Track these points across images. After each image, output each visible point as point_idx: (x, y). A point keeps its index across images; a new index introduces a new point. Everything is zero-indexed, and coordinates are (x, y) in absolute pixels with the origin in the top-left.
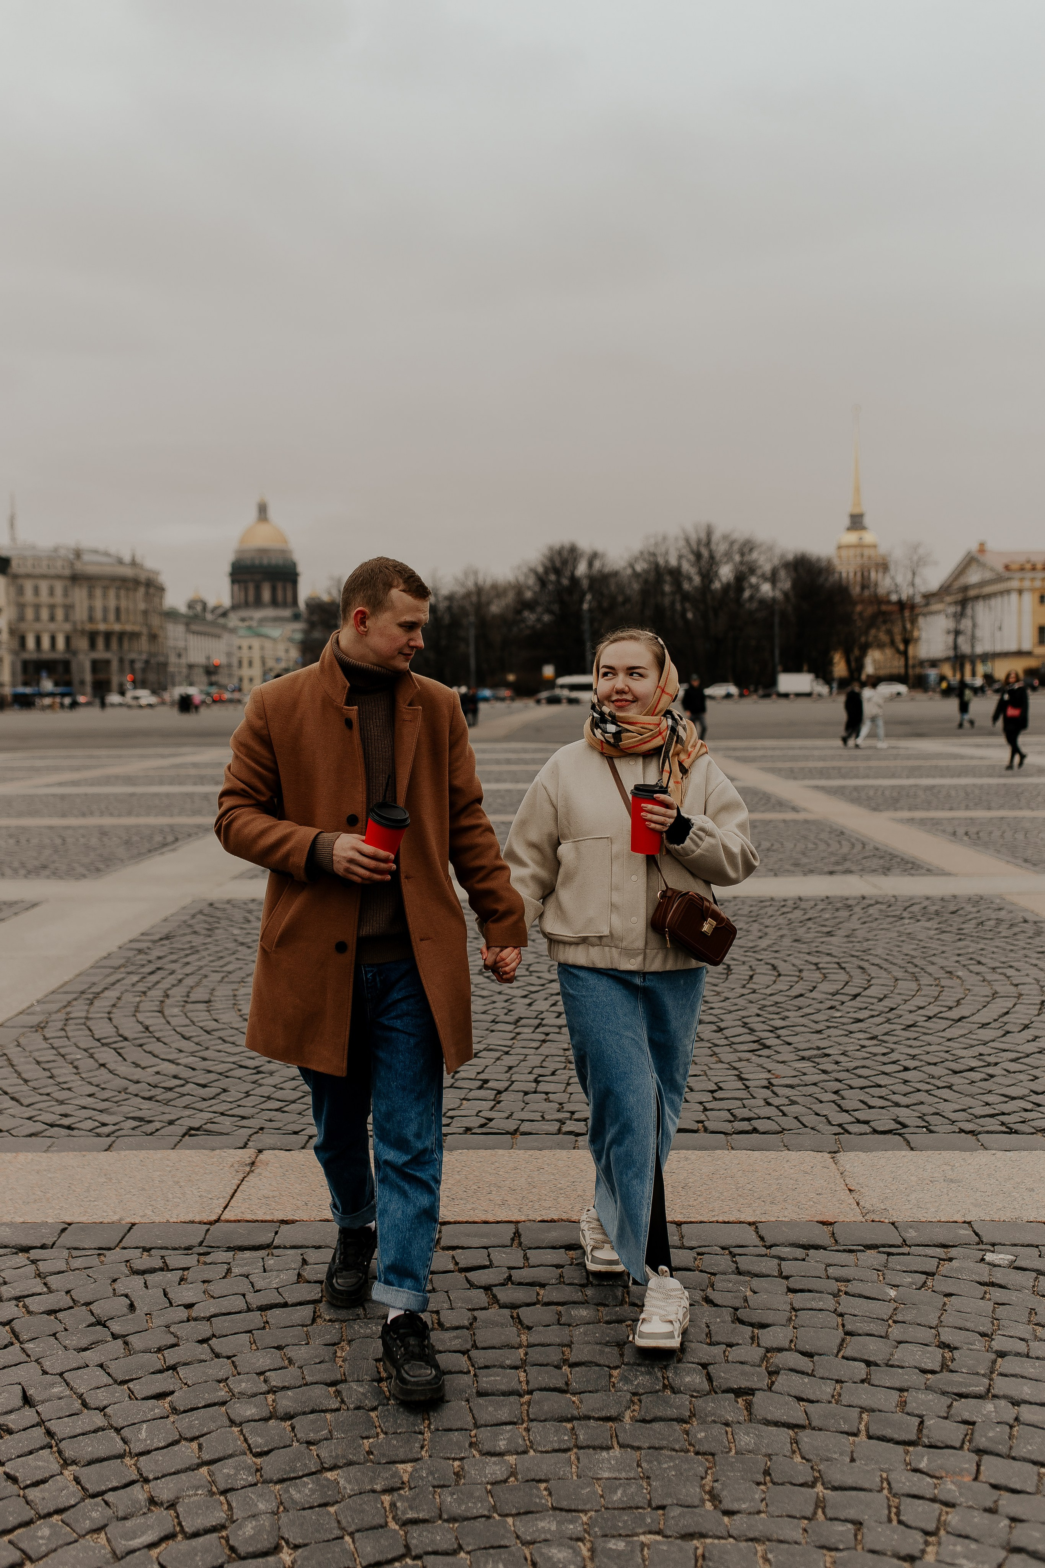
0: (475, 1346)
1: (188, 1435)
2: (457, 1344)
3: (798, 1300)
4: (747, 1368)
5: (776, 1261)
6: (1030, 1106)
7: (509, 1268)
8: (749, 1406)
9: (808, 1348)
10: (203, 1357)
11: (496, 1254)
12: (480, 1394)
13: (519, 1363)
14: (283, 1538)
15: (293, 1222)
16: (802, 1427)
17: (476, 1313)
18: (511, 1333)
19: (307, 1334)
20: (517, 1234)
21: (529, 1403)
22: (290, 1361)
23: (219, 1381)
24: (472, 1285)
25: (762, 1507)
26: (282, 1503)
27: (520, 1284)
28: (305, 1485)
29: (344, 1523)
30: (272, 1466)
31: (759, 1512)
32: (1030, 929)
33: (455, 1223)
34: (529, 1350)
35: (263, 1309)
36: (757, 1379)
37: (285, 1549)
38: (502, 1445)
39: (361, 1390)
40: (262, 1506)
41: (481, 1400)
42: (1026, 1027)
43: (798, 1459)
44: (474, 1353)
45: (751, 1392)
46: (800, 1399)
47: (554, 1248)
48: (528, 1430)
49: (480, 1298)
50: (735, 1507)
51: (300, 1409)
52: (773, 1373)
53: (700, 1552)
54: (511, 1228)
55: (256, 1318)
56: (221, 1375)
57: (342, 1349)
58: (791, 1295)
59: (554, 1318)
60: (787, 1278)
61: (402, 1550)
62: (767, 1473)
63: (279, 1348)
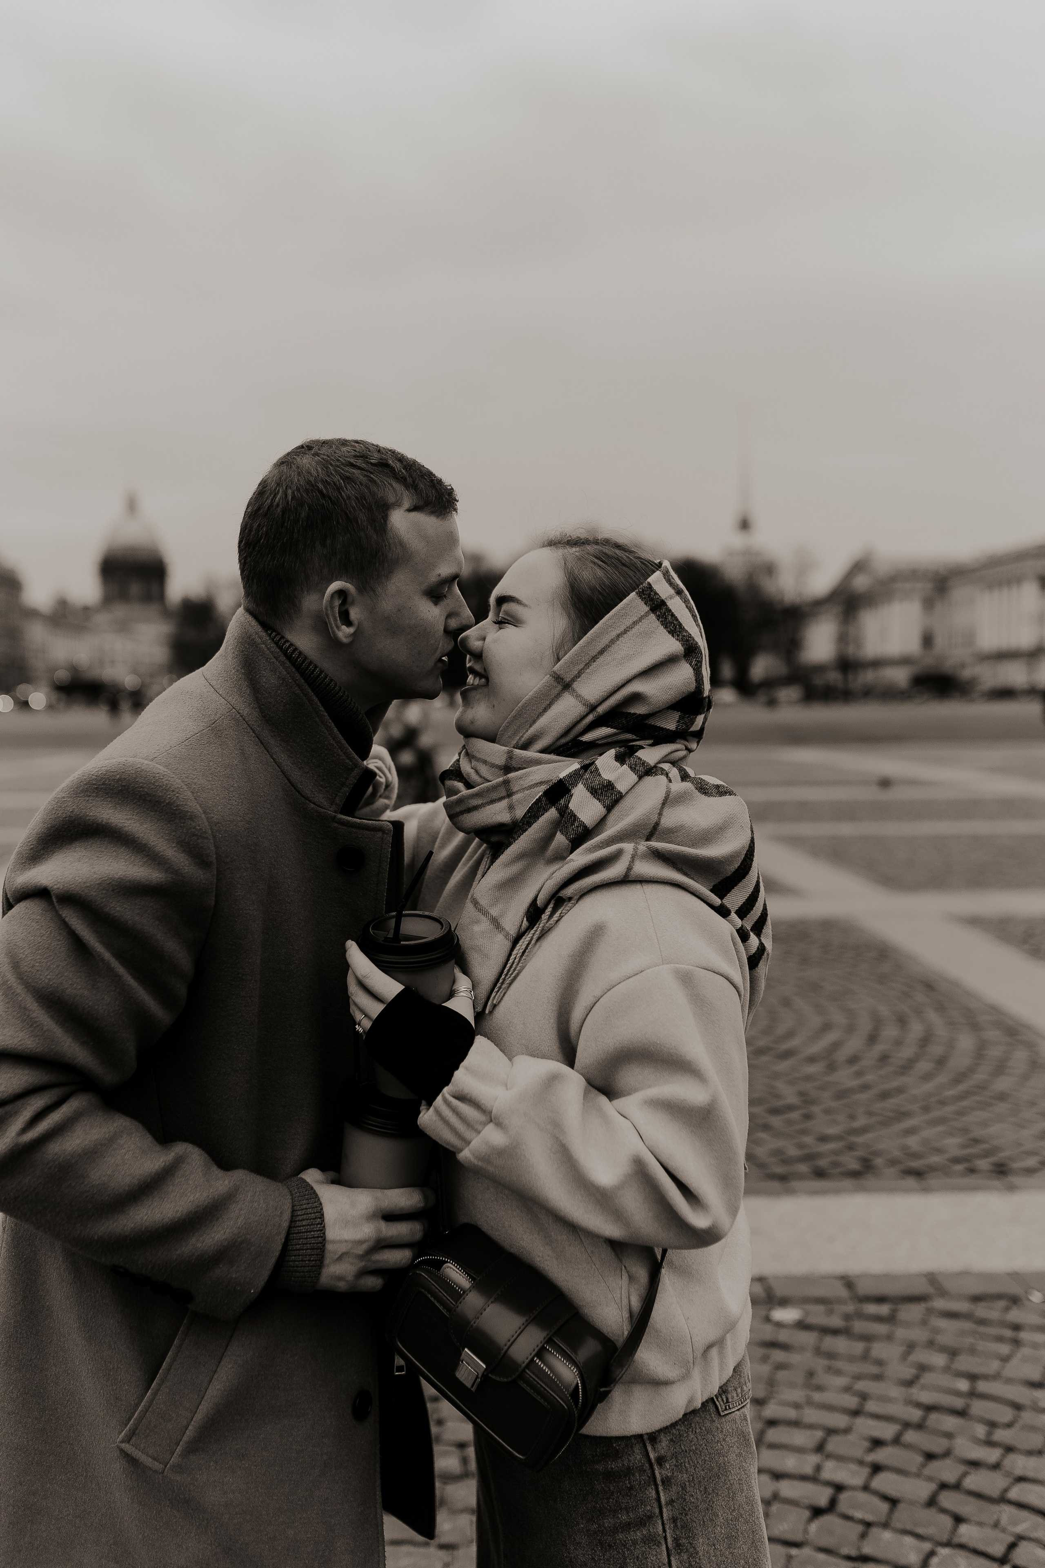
6: (845, 1147)
32: (874, 955)
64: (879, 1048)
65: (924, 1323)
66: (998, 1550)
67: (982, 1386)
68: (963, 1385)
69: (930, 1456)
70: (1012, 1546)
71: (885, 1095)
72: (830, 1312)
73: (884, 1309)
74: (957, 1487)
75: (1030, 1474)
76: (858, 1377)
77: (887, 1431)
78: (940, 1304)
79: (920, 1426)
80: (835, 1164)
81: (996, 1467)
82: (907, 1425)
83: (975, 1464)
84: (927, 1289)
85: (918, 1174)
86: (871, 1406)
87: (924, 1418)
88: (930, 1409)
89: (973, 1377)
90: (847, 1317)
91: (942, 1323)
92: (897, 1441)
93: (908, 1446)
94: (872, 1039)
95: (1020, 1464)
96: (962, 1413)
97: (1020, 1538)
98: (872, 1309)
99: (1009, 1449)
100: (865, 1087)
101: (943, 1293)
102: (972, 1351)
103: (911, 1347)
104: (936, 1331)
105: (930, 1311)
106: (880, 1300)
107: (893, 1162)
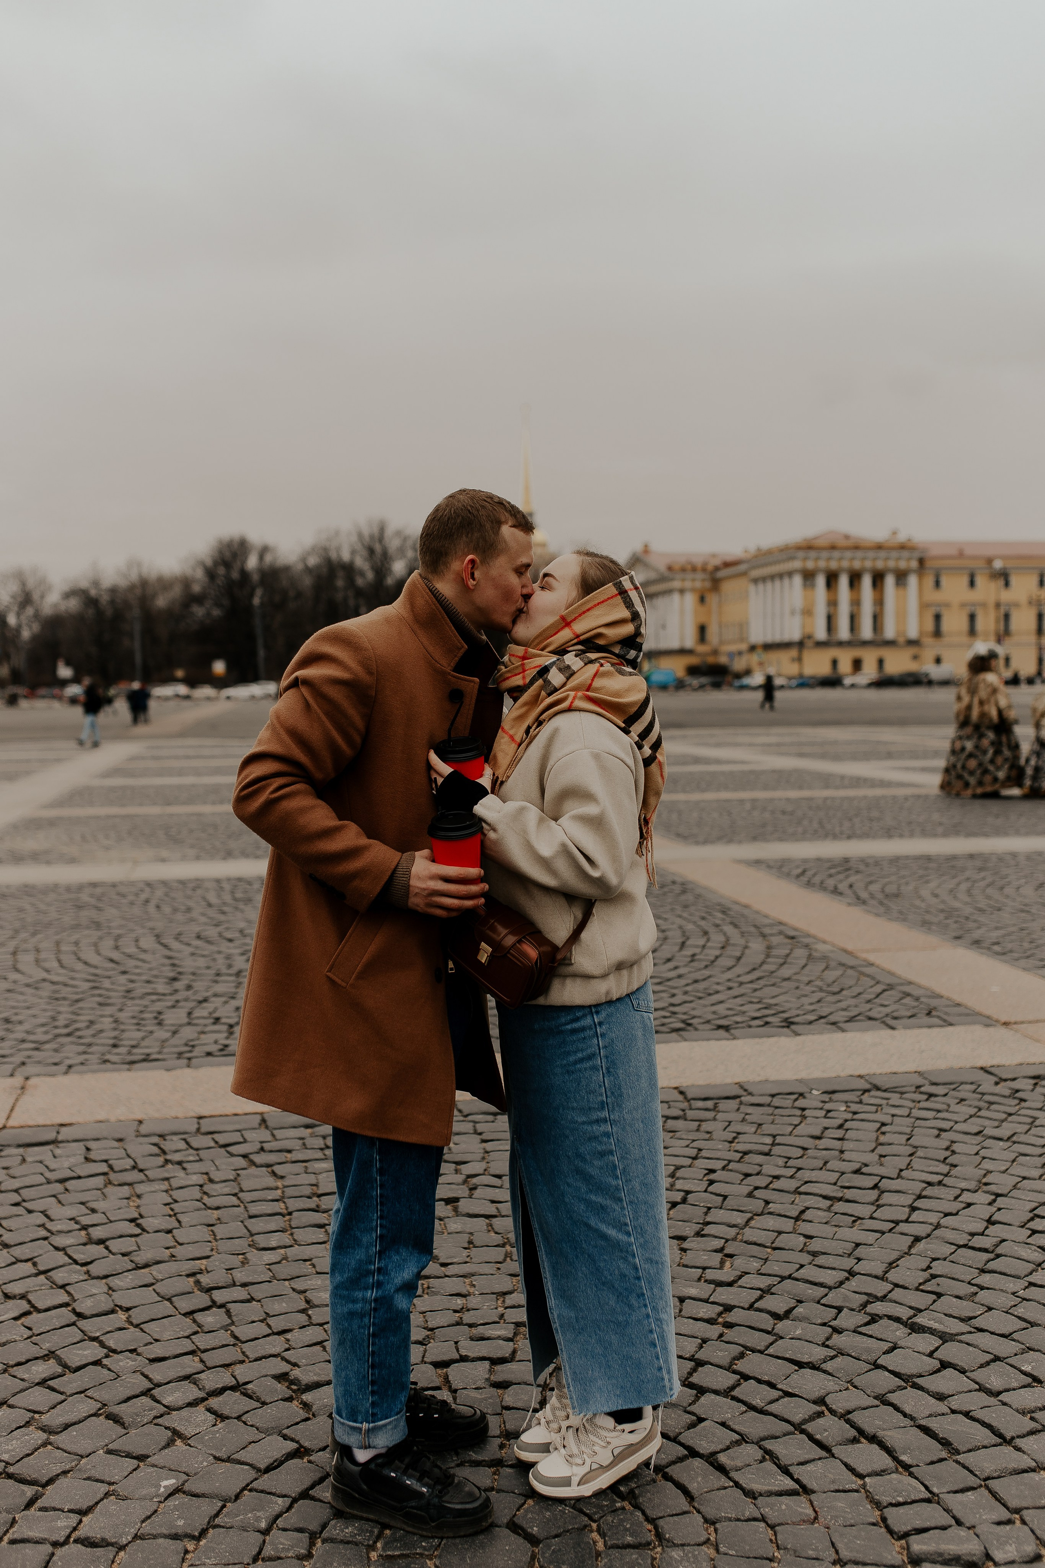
0: (242, 1191)
1: (23, 1258)
2: (227, 1190)
3: (489, 1146)
4: (453, 1186)
5: (472, 1124)
6: (668, 1014)
7: (261, 1142)
8: (456, 1210)
9: (498, 1172)
10: (20, 1213)
11: (248, 1135)
12: (251, 1217)
13: (278, 1198)
14: (117, 1306)
15: (70, 1125)
16: (495, 1216)
17: (238, 1172)
18: (271, 1181)
19: (103, 1193)
20: (264, 1121)
21: (290, 1220)
22: (93, 1211)
23: (39, 1226)
24: (232, 1155)
25: (468, 1260)
26: (110, 1288)
27: (271, 1151)
28: (126, 1277)
29: (162, 1293)
30: (94, 1269)
31: (466, 1262)
32: (677, 889)
33: (211, 1116)
34: (285, 1189)
35: (62, 1181)
36: (461, 1191)
37: (120, 1312)
38: (274, 1244)
39: (156, 1221)
40: (94, 1291)
41: (253, 1220)
42: (669, 960)
43: (493, 1234)
44: (241, 1195)
45: (456, 1200)
46: (493, 1202)
47: (295, 1127)
48: (292, 1234)
49: (242, 1162)
50: (449, 1261)
51: (109, 1236)
52: (473, 1189)
53: (425, 1286)
54: (259, 1118)
55: (59, 1187)
56: (39, 1222)
57: (134, 1201)
58: (484, 1145)
59: (302, 1170)
60: (480, 1134)
61: (210, 1303)
62: (470, 1242)
63: (83, 1203)
64: (688, 952)
65: (738, 1109)
66: (795, 1214)
67: (779, 1140)
68: (769, 1140)
69: (747, 1175)
70: (803, 1212)
71: (696, 981)
72: (669, 1107)
73: (710, 1104)
74: (766, 1187)
75: (814, 1180)
76: (694, 1141)
77: (718, 1165)
78: (747, 1099)
79: (739, 1161)
80: (663, 1025)
81: (792, 1177)
82: (730, 1161)
83: (777, 1177)
84: (738, 1091)
85: (727, 1028)
86: (704, 1153)
87: (742, 1158)
88: (746, 1153)
89: (774, 1136)
90: (683, 1110)
91: (750, 1110)
92: (724, 1168)
93: (731, 1170)
94: (683, 944)
95: (806, 1175)
96: (767, 1154)
97: (808, 1208)
98: (700, 1104)
99: (799, 1169)
100: (680, 976)
101: (750, 1094)
102: (772, 1123)
103: (730, 1122)
104: (747, 1114)
105: (741, 1103)
106: (706, 1099)
107: (708, 1022)
